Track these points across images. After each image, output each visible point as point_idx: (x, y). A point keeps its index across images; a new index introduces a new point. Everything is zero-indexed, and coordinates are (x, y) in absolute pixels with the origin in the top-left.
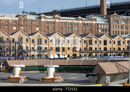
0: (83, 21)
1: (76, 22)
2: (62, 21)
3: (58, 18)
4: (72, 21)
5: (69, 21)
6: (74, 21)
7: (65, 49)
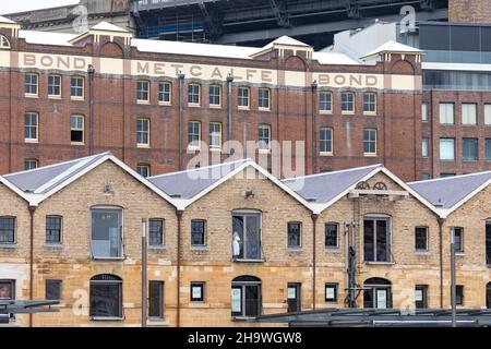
0: (315, 76)
1: (256, 77)
2: (151, 70)
3: (118, 43)
4: (225, 71)
5: (206, 73)
6: (241, 74)
7: (169, 296)
